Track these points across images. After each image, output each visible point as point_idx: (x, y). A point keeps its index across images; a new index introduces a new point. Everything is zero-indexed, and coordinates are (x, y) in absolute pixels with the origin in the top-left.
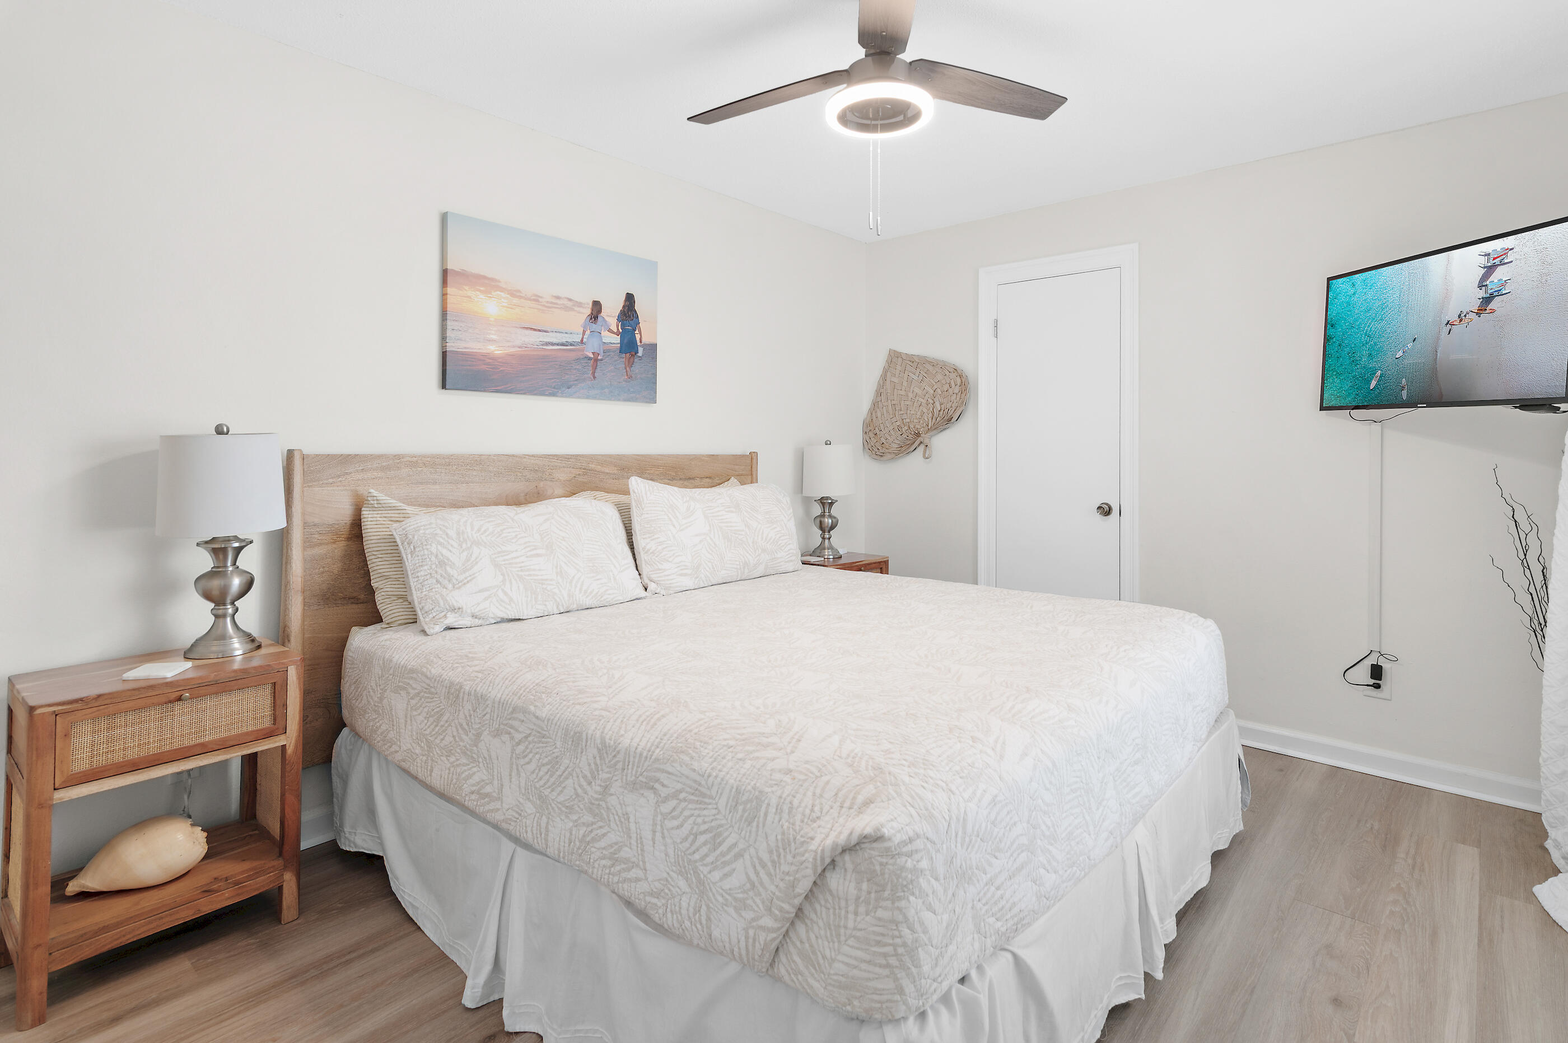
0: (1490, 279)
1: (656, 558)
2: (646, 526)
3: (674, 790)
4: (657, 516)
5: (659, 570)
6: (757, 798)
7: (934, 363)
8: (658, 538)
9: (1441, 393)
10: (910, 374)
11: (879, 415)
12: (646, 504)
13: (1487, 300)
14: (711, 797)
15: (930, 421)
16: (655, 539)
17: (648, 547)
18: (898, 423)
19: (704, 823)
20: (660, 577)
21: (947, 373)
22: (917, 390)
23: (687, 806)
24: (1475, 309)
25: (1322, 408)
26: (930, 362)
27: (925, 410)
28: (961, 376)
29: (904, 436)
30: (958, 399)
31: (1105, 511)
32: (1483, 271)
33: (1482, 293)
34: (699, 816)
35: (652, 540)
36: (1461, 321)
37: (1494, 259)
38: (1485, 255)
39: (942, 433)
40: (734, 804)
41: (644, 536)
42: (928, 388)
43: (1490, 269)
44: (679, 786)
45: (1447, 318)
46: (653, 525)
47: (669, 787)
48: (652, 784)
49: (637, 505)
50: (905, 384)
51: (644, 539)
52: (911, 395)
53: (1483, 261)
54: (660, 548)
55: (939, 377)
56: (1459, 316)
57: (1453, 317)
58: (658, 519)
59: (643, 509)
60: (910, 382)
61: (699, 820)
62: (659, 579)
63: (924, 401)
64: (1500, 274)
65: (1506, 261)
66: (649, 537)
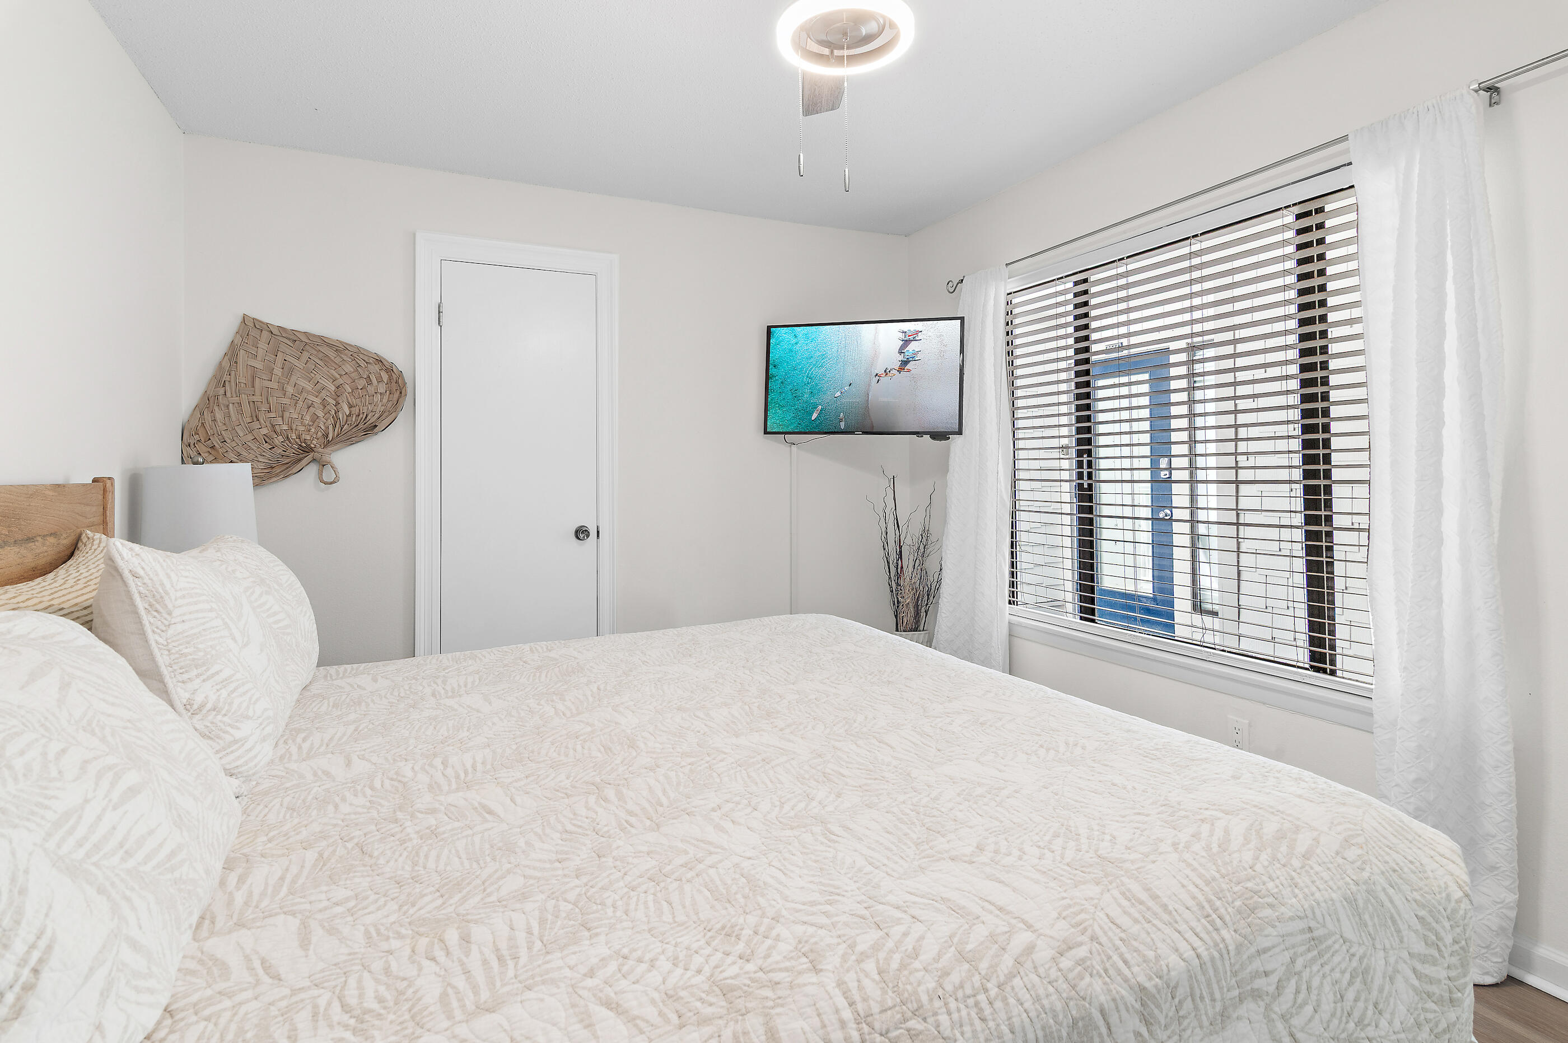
0: (907, 349)
1: (226, 719)
2: (186, 651)
3: (1284, 967)
4: (204, 624)
5: (236, 742)
6: (1368, 891)
7: (340, 348)
8: (217, 673)
9: (873, 426)
10: (288, 358)
11: (219, 415)
12: (176, 600)
13: (905, 363)
14: (1331, 934)
15: (331, 427)
16: (213, 675)
17: (199, 699)
18: (264, 431)
19: (1343, 972)
20: (239, 758)
21: (362, 364)
22: (303, 383)
23: (1311, 972)
24: (897, 368)
25: (766, 432)
26: (330, 345)
27: (320, 414)
28: (388, 371)
29: (278, 451)
30: (385, 401)
31: (581, 533)
32: (902, 343)
33: (901, 358)
34: (1332, 970)
35: (204, 681)
36: (886, 374)
37: (909, 336)
38: (903, 332)
39: (353, 446)
40: (1357, 918)
41: (185, 676)
42: (324, 382)
43: (906, 343)
44: (1287, 956)
45: (876, 372)
46: (200, 646)
47: (1276, 969)
48: (1249, 988)
49: (151, 605)
50: (278, 371)
51: (183, 682)
52: (290, 390)
53: (902, 336)
54: (224, 693)
55: (348, 368)
56: (885, 371)
57: (881, 372)
58: (204, 630)
59: (170, 614)
60: (289, 371)
61: (1337, 975)
62: (239, 763)
63: (318, 400)
64: (913, 347)
65: (917, 339)
66: (198, 676)
